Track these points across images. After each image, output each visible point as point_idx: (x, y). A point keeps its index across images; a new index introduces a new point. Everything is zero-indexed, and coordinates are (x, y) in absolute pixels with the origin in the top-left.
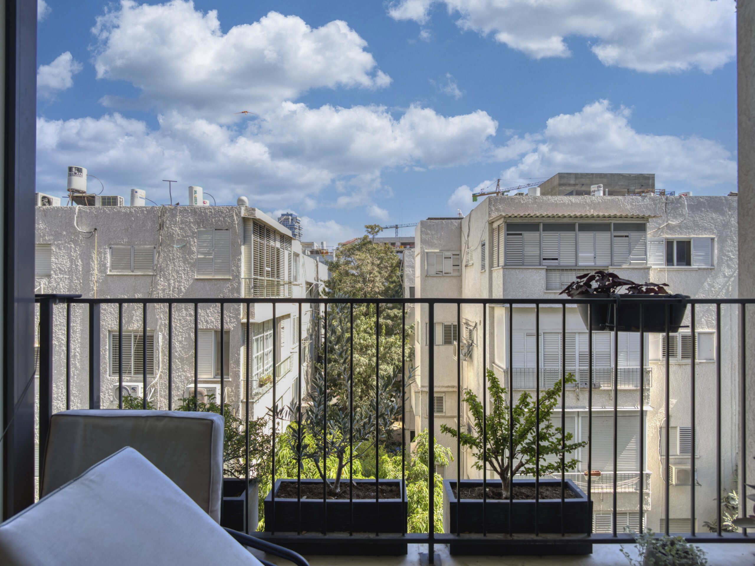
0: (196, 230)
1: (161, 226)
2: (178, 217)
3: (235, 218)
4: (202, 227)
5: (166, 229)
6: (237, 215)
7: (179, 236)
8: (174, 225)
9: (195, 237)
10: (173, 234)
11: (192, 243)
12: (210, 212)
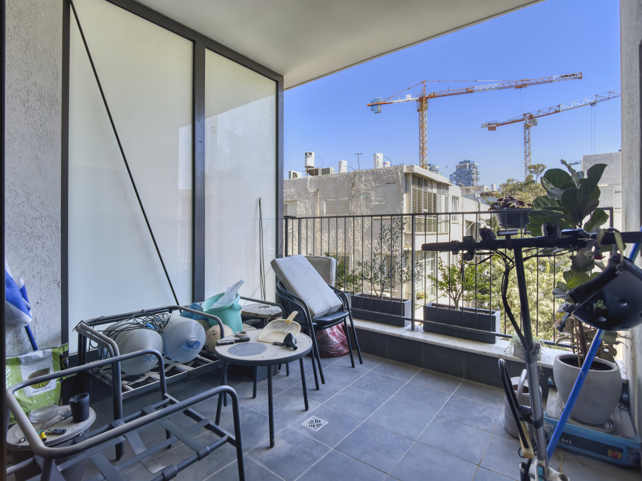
0: (374, 185)
1: (353, 185)
2: (363, 177)
3: (399, 174)
4: (377, 182)
5: (356, 186)
6: (400, 172)
7: (364, 190)
8: (361, 183)
9: (374, 190)
10: (360, 189)
11: (372, 194)
12: (383, 172)
